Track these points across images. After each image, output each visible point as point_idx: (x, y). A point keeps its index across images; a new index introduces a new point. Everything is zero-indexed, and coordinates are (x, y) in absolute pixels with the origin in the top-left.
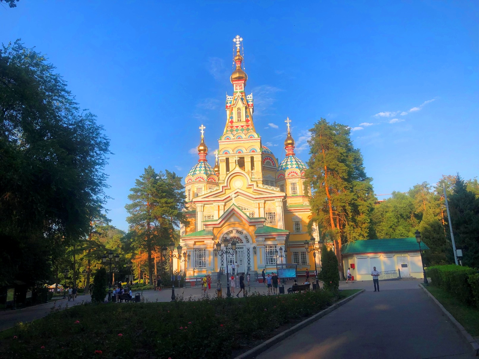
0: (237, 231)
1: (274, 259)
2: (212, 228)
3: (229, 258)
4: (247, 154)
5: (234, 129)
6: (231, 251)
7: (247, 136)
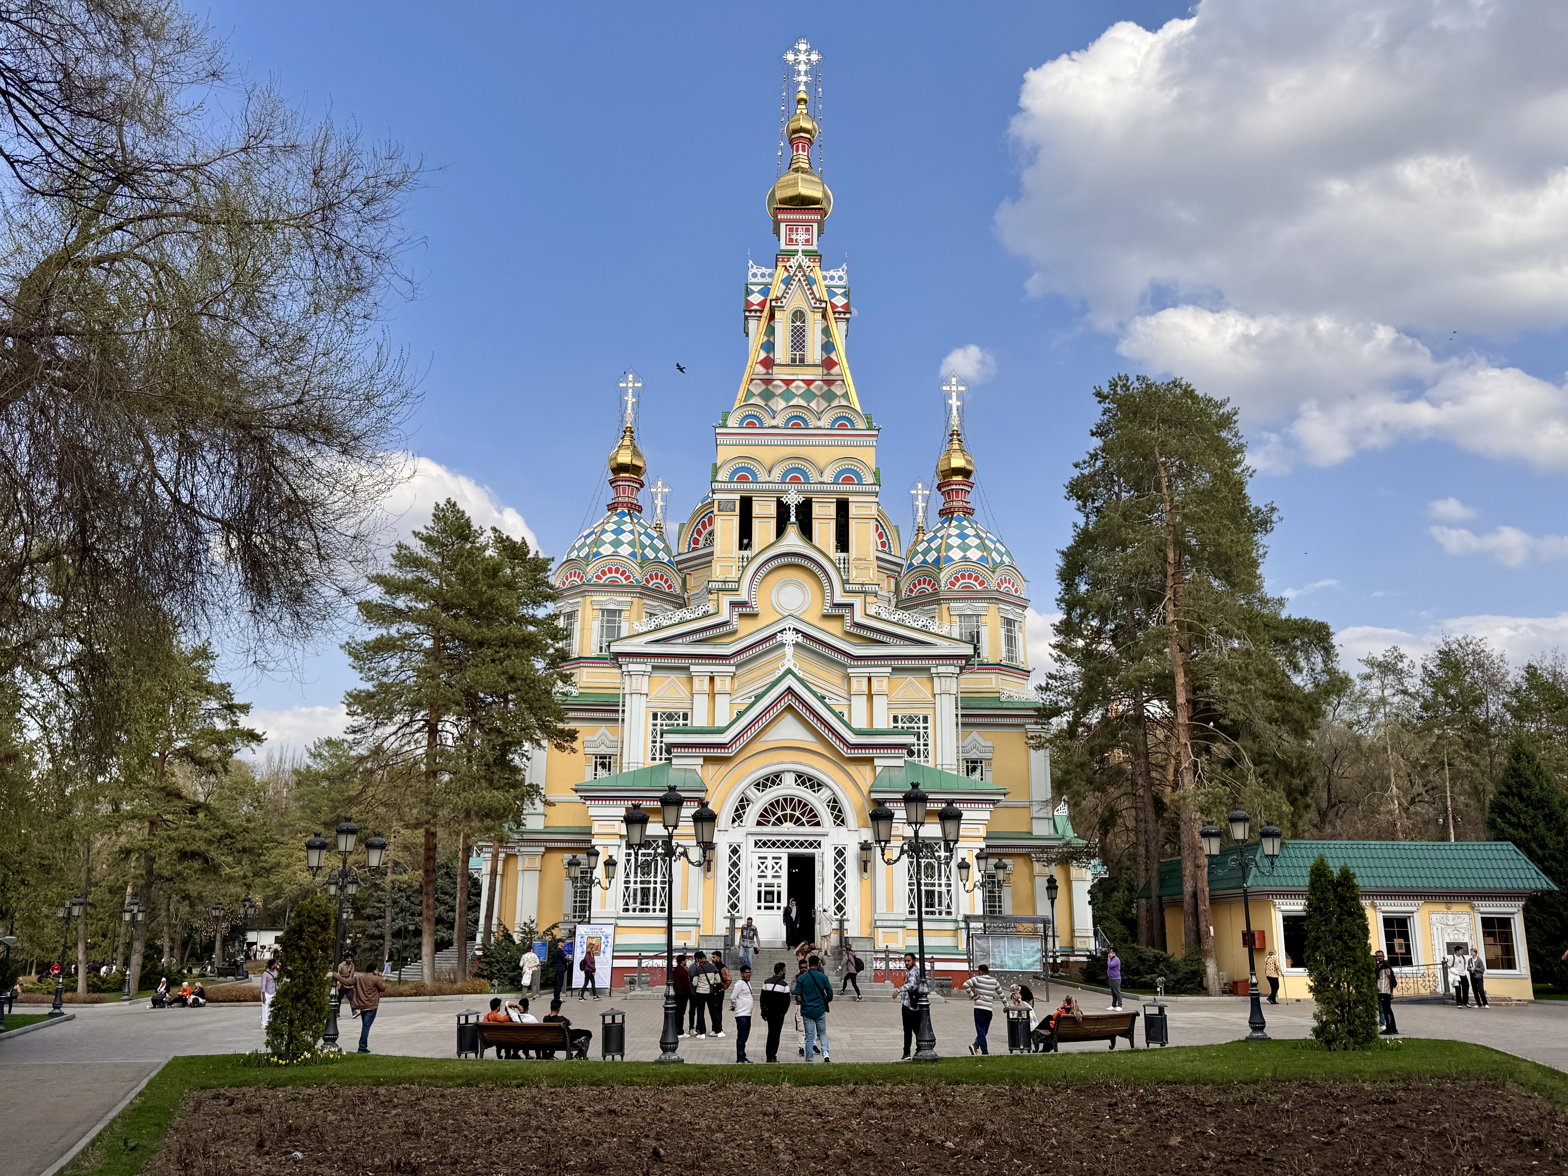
0: (800, 777)
1: (940, 893)
2: (701, 761)
3: (763, 881)
4: (825, 487)
5: (780, 391)
6: (770, 853)
7: (826, 421)
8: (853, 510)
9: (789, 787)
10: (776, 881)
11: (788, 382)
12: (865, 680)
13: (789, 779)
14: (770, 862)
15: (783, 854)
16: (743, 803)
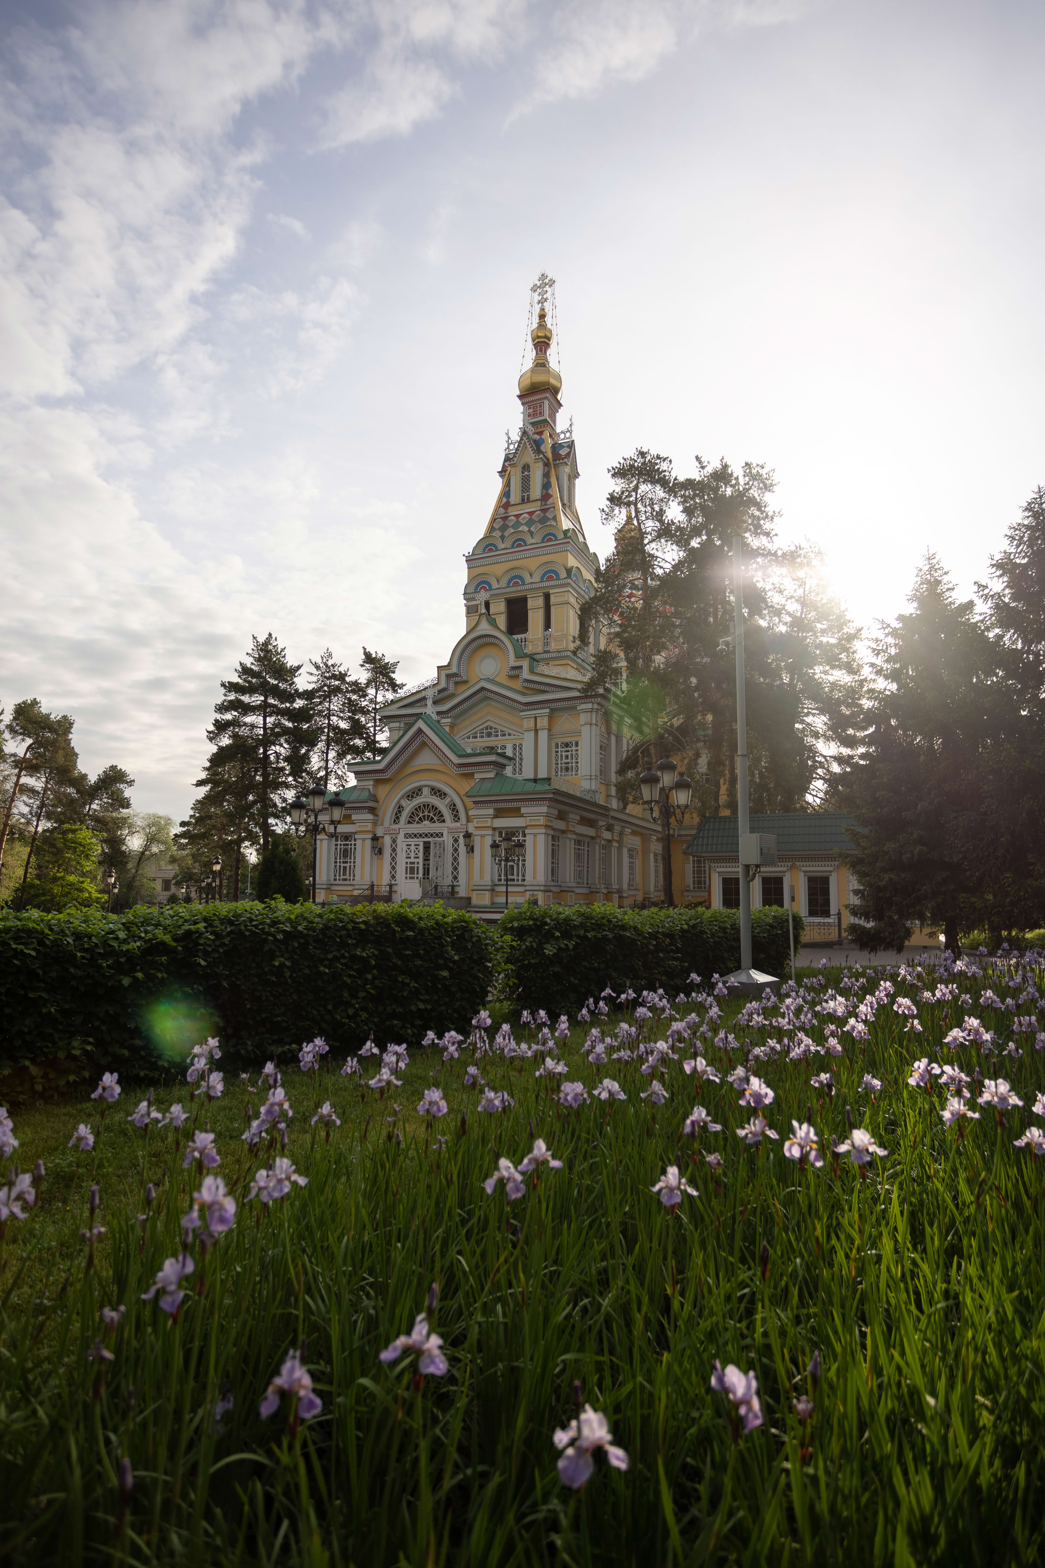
0: (433, 790)
1: (518, 867)
2: (371, 783)
3: (409, 860)
4: (534, 586)
5: (511, 524)
6: (413, 841)
7: (537, 539)
8: (553, 600)
9: (426, 797)
10: (416, 860)
11: (517, 516)
12: (533, 720)
13: (426, 791)
14: (413, 848)
15: (421, 841)
16: (400, 809)
